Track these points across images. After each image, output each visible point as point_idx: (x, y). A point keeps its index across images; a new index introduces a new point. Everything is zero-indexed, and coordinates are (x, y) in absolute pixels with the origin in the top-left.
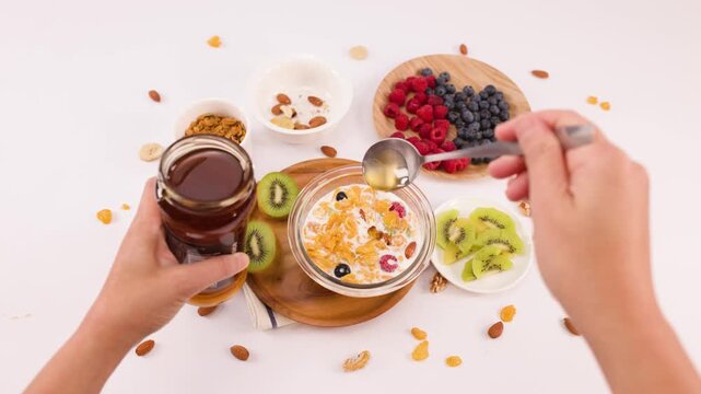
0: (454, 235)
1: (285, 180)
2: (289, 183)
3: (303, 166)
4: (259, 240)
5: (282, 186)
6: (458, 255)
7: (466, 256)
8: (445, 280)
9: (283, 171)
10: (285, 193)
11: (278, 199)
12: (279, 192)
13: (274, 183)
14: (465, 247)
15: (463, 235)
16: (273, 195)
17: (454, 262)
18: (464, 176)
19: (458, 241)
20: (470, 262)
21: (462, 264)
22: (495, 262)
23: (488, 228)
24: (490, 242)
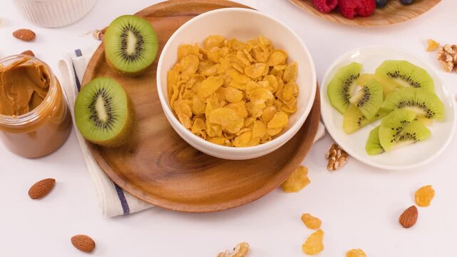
0: (356, 93)
1: (141, 25)
2: (145, 28)
3: (163, 7)
4: (107, 102)
5: (136, 33)
6: (361, 121)
7: (371, 122)
8: (345, 154)
9: (138, 15)
10: (140, 42)
11: (131, 49)
12: (132, 41)
13: (126, 29)
14: (369, 110)
15: (367, 95)
16: (124, 44)
17: (356, 130)
18: (366, 22)
19: (361, 103)
20: (376, 131)
22: (407, 130)
23: (399, 87)
24: (401, 105)
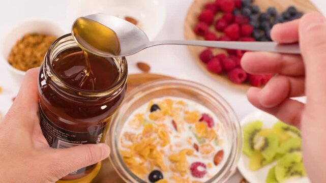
0: (259, 143)
6: (262, 162)
7: (270, 162)
14: (268, 154)
15: (267, 144)
17: (258, 169)
19: (263, 149)
21: (266, 170)
24: (291, 150)
